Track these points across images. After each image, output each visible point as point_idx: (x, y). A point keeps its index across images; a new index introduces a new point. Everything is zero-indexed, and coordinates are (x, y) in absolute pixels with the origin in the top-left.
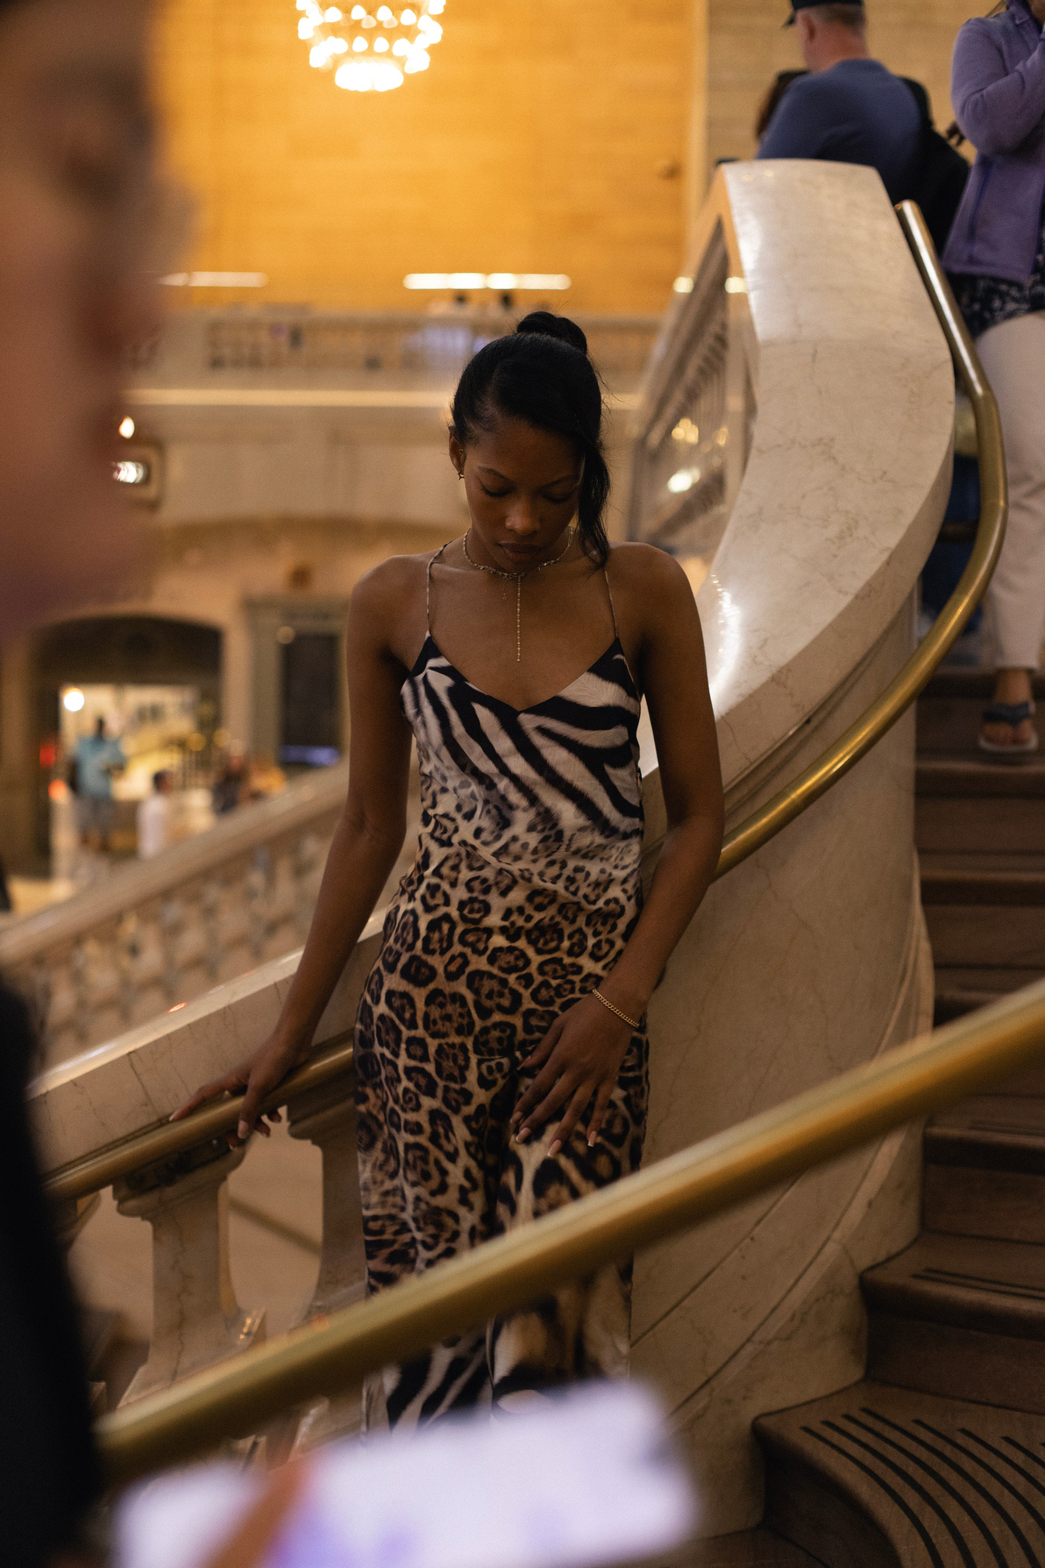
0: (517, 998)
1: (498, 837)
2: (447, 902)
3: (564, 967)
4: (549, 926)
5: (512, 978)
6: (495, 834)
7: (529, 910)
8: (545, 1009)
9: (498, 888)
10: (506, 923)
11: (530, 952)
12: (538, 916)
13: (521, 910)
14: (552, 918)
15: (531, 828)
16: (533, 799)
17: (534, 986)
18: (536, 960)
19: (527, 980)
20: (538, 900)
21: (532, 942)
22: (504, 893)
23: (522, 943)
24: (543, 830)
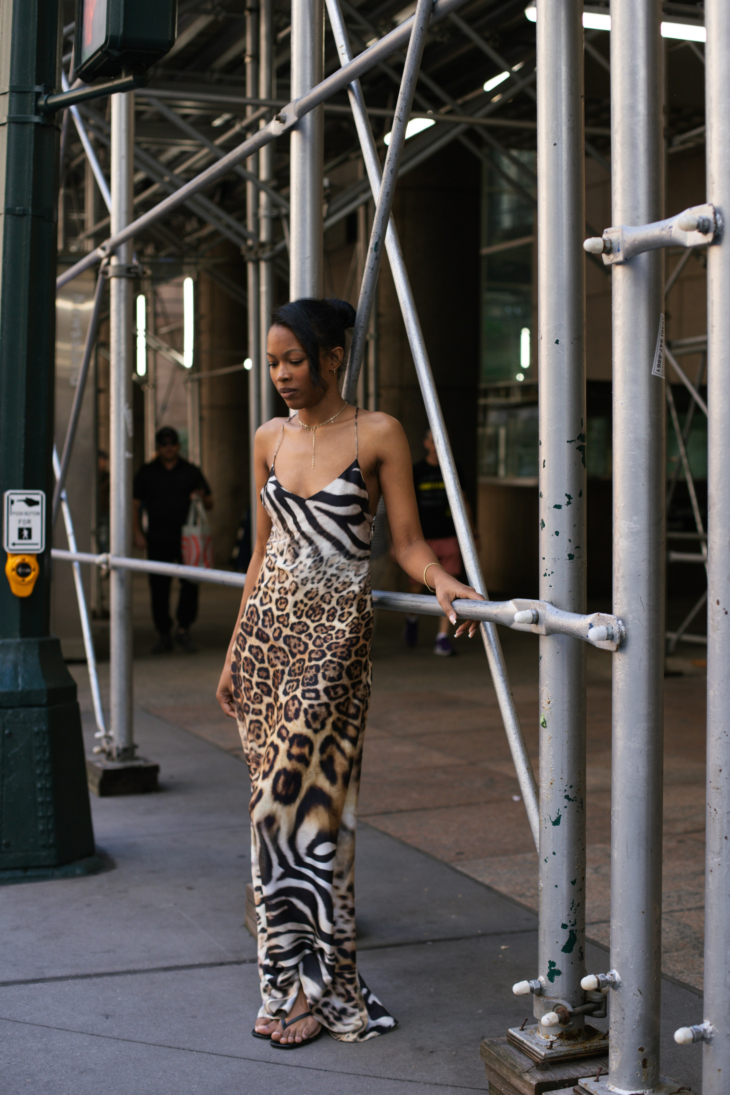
0: (306, 645)
1: (294, 563)
2: (271, 601)
3: (326, 628)
4: (317, 607)
5: (303, 636)
6: (292, 561)
7: (306, 601)
8: (319, 649)
9: (291, 592)
10: (296, 609)
11: (309, 622)
12: (310, 603)
13: (302, 601)
14: (317, 603)
15: (308, 556)
16: (311, 542)
17: (313, 639)
18: (312, 625)
19: (310, 636)
20: (309, 595)
21: (308, 617)
22: (293, 594)
23: (304, 619)
24: (314, 557)
